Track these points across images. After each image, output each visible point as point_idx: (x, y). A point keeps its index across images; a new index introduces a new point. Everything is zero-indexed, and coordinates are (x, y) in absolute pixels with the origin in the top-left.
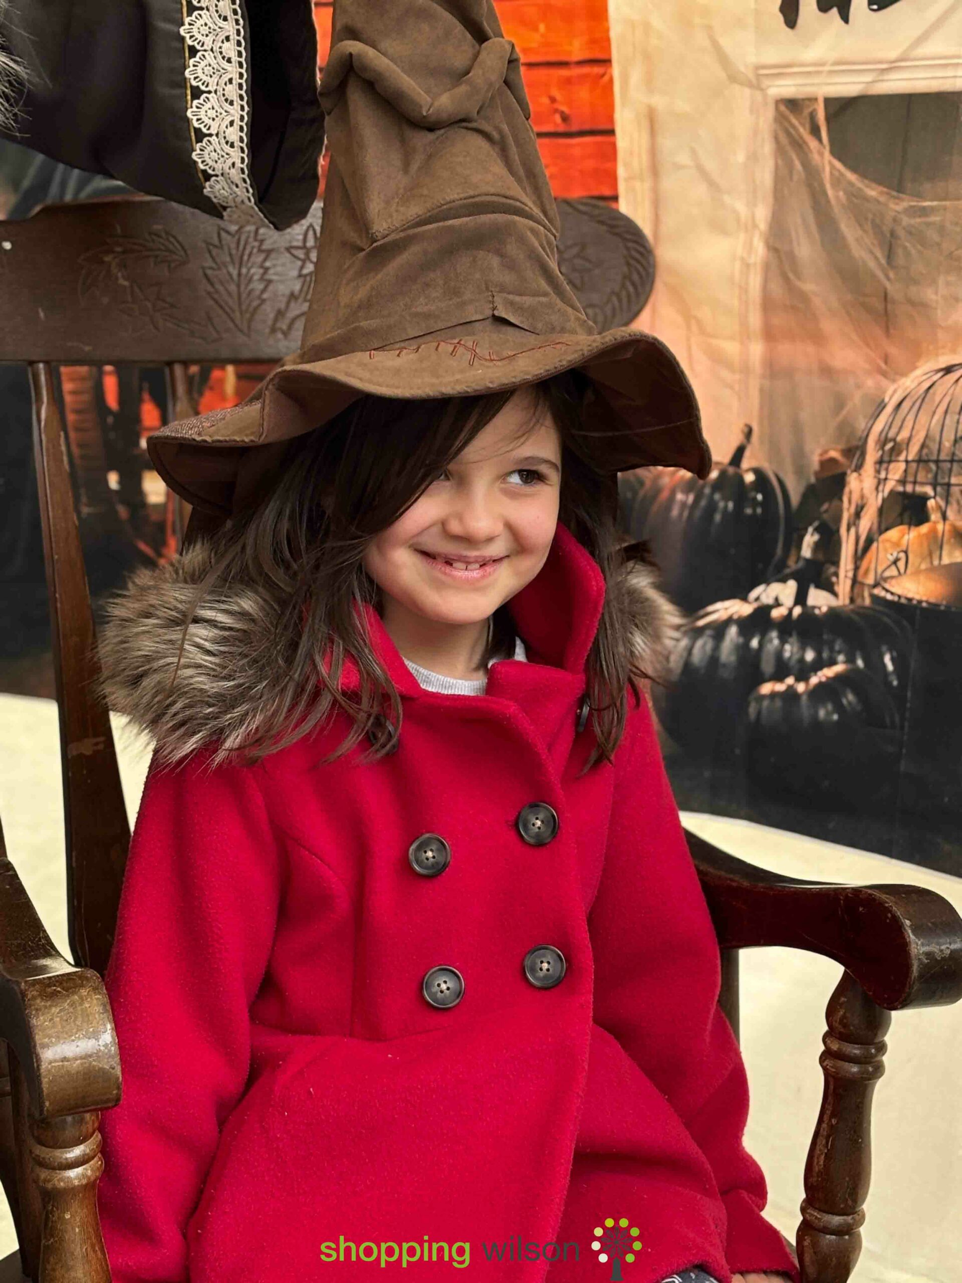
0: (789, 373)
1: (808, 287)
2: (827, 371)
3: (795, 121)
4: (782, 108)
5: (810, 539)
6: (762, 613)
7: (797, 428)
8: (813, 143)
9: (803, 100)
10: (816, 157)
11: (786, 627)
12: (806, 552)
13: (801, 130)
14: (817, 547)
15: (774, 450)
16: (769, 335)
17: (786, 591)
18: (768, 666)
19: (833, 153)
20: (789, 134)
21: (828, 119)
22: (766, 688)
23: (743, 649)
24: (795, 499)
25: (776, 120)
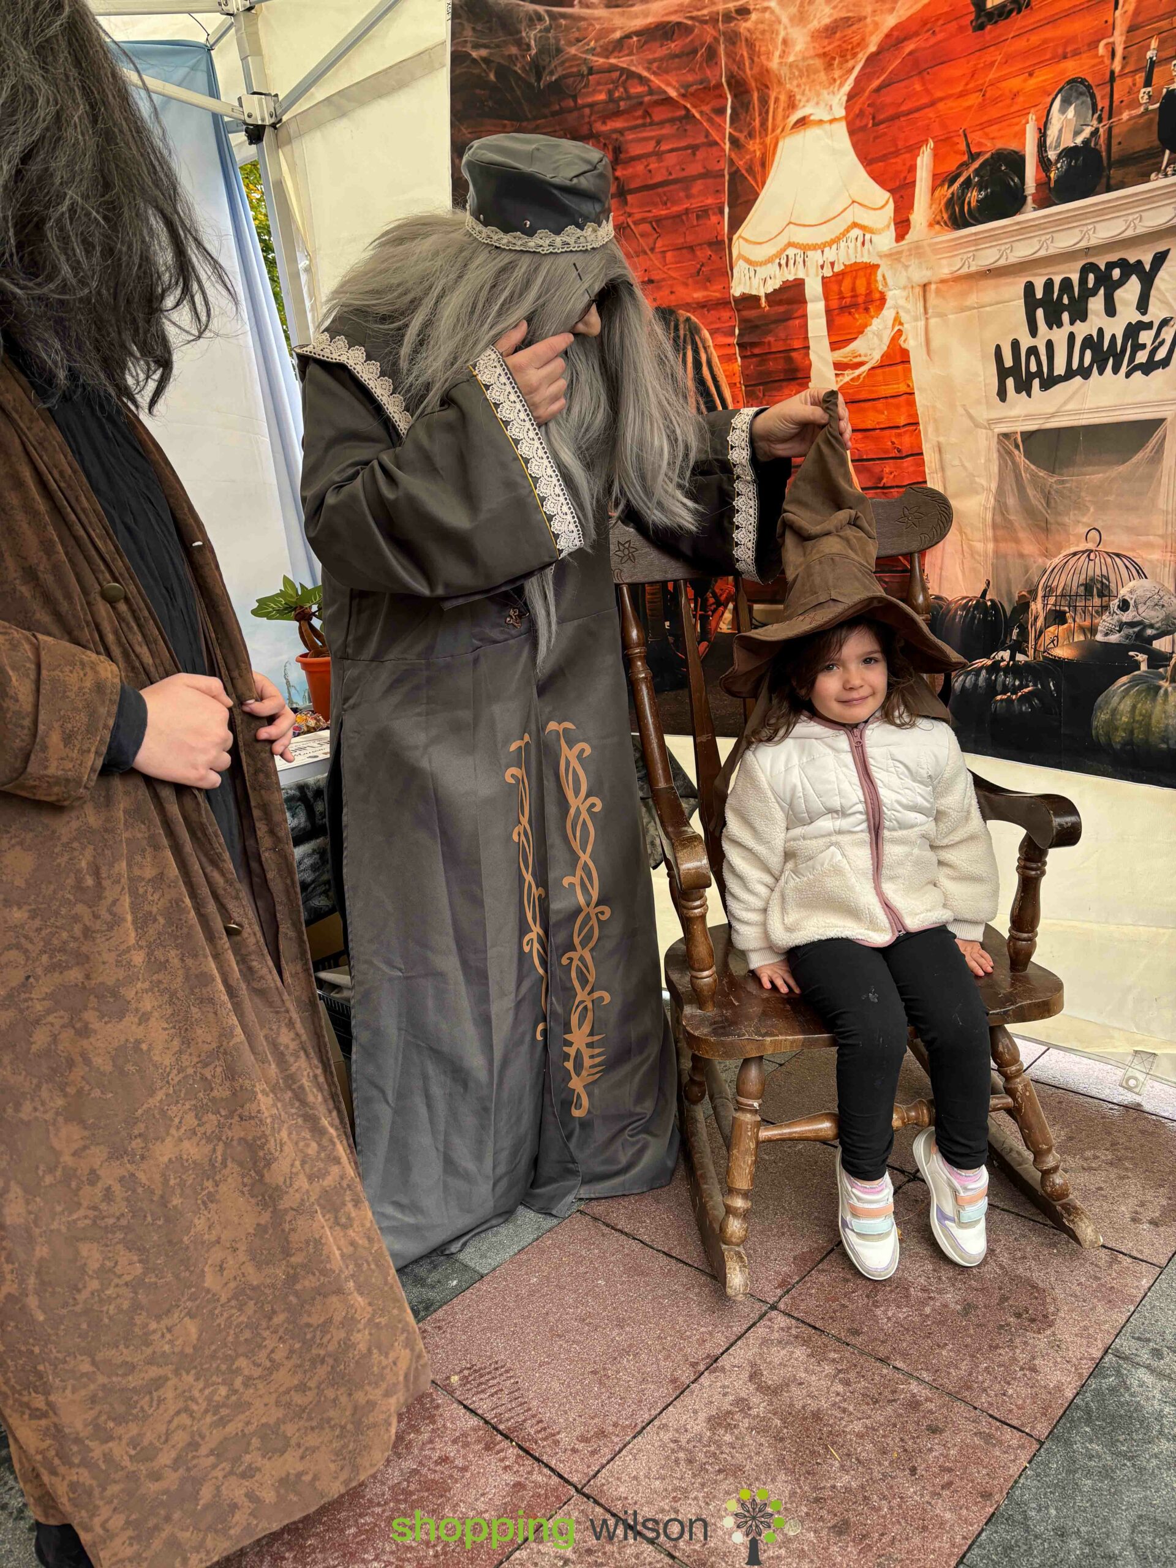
0: (1005, 556)
1: (1012, 517)
2: (1021, 556)
3: (1007, 443)
4: (1001, 438)
5: (1015, 631)
6: (996, 664)
7: (1009, 582)
8: (1016, 452)
9: (1010, 433)
10: (1017, 459)
11: (1007, 670)
12: (1014, 637)
13: (1010, 446)
14: (1018, 635)
15: (999, 590)
16: (996, 540)
17: (1006, 654)
18: (999, 688)
19: (1025, 457)
20: (1004, 449)
21: (1023, 441)
22: (999, 697)
23: (988, 680)
24: (1008, 613)
25: (998, 443)
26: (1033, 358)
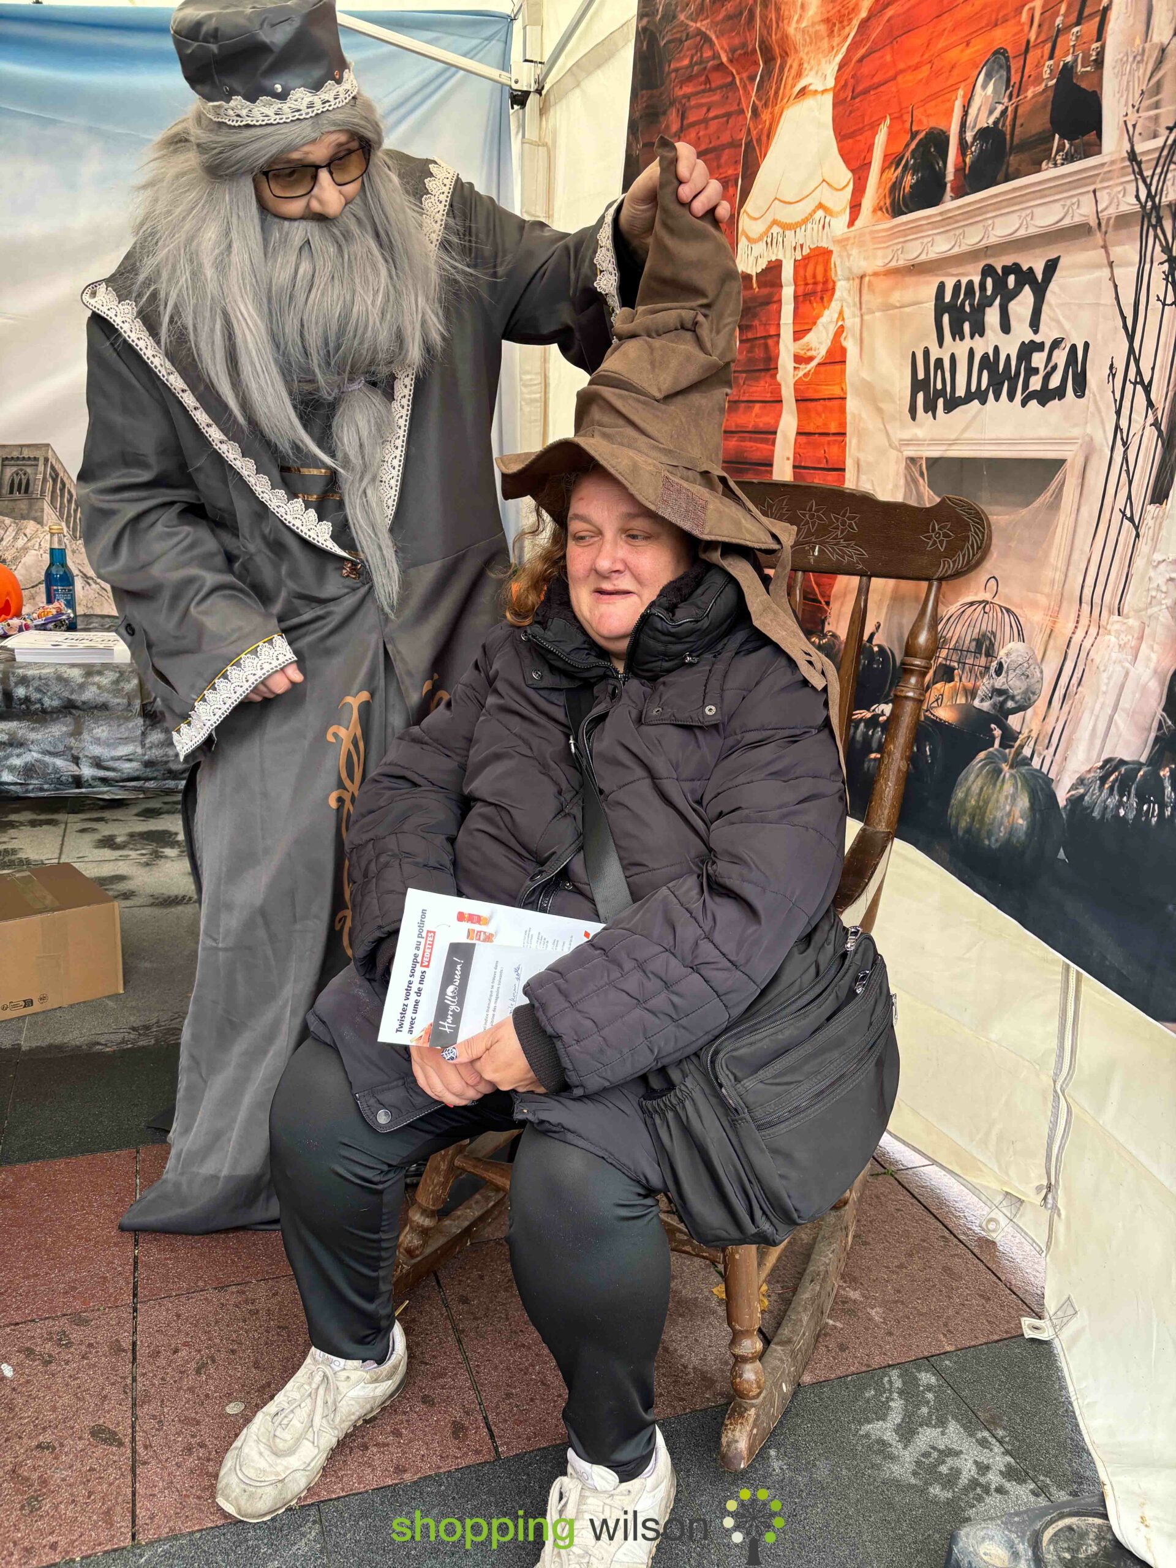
3: (914, 467)
4: (909, 462)
6: (876, 718)
7: (901, 627)
9: (917, 458)
13: (916, 474)
15: (889, 636)
17: (887, 709)
18: (874, 745)
20: (911, 469)
23: (865, 734)
25: (906, 466)
26: (939, 372)
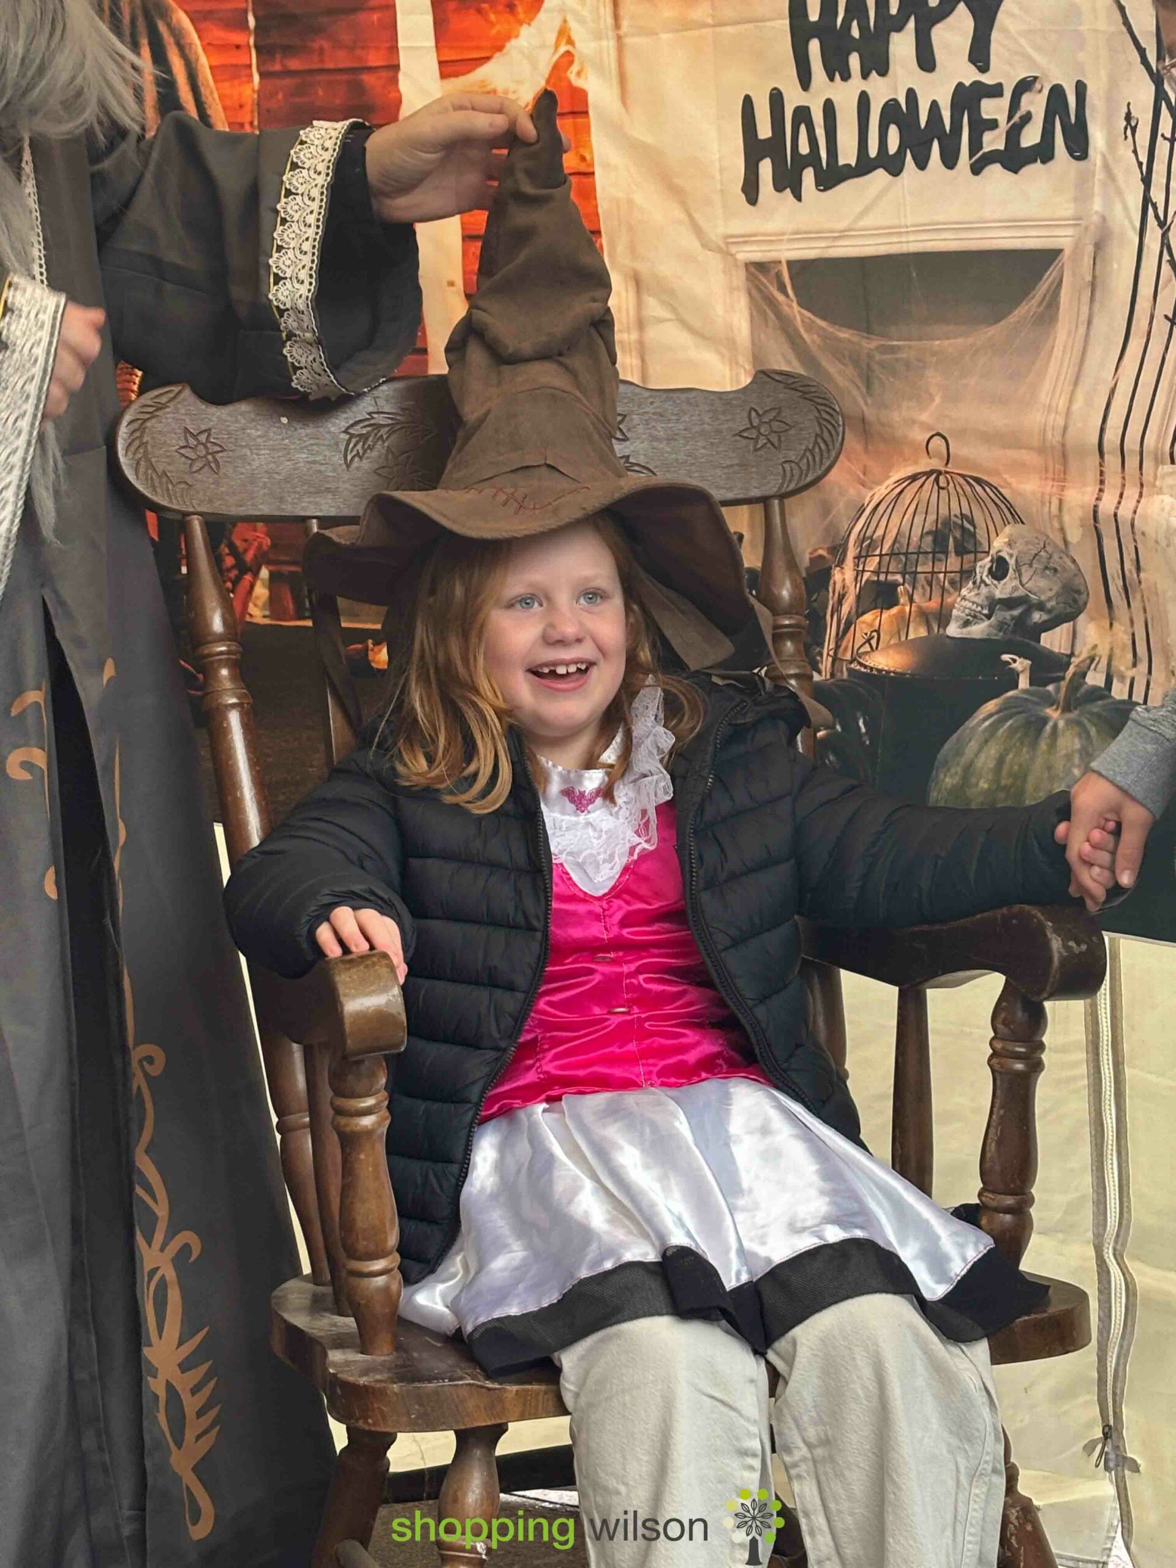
3: (764, 280)
4: (753, 269)
8: (781, 298)
9: (770, 262)
10: (786, 309)
13: (771, 288)
19: (800, 304)
20: (760, 290)
21: (791, 278)
25: (748, 279)
26: (803, 129)
